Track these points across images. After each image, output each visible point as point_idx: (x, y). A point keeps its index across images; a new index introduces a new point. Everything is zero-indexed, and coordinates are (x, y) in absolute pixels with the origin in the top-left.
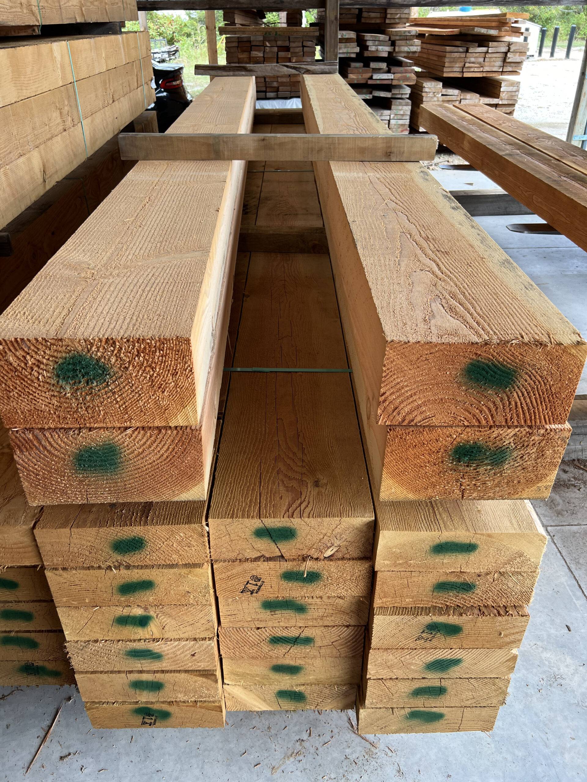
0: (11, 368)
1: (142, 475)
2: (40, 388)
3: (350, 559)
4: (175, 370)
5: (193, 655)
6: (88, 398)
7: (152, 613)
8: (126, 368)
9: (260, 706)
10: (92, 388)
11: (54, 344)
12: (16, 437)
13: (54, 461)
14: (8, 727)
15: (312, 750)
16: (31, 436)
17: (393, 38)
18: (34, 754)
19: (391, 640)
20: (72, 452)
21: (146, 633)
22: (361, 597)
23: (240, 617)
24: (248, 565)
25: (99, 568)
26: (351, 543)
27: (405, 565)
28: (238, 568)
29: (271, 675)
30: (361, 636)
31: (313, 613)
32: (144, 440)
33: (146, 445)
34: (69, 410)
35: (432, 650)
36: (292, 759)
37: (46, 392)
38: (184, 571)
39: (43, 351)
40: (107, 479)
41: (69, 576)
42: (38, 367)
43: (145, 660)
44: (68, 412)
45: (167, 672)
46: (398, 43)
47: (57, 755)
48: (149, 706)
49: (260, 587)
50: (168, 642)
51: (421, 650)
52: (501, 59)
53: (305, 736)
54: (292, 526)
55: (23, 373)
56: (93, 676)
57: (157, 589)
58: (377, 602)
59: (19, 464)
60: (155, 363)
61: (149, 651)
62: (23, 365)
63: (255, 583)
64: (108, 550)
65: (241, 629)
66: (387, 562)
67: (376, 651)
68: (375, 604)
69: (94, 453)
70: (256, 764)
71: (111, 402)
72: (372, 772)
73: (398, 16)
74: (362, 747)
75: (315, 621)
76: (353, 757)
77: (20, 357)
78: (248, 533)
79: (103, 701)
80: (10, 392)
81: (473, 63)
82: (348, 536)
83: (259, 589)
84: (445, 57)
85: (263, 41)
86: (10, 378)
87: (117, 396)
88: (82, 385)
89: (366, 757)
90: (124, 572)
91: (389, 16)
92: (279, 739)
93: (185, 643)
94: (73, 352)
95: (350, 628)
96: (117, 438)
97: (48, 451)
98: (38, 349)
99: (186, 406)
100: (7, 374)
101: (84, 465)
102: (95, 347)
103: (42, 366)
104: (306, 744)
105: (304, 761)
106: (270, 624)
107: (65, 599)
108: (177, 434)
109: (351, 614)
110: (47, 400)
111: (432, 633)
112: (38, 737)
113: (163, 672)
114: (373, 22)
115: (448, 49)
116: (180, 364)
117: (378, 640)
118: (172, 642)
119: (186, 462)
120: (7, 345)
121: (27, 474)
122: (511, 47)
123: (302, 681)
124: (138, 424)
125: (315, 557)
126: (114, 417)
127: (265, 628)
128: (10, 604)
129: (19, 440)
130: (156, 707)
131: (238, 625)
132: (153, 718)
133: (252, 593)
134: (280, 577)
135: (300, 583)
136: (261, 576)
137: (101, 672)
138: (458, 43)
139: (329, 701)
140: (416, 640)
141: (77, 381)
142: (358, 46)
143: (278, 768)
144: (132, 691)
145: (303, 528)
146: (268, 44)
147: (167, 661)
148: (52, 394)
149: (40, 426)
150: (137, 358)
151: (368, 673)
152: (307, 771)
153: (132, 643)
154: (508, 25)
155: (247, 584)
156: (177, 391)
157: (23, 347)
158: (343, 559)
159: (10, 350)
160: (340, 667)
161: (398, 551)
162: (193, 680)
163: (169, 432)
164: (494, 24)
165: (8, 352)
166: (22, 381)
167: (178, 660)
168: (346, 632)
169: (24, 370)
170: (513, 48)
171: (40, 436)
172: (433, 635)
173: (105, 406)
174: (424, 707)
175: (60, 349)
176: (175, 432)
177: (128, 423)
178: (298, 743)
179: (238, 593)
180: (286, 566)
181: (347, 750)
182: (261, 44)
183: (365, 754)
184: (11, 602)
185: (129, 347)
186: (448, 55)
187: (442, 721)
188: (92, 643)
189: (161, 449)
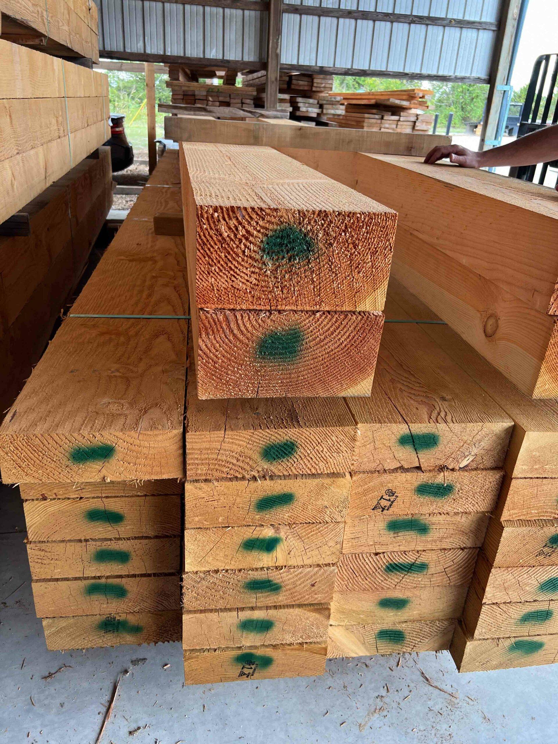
0: (220, 238)
1: (317, 366)
2: (243, 263)
3: (483, 469)
4: (376, 248)
5: (313, 585)
6: (287, 276)
7: (282, 535)
8: (331, 244)
9: (357, 651)
10: (293, 265)
11: (268, 215)
12: (207, 318)
13: (237, 347)
14: (62, 705)
15: (395, 705)
16: (221, 318)
17: (321, 102)
18: (98, 731)
19: (515, 556)
20: (257, 337)
21: (270, 560)
22: (487, 512)
23: (363, 541)
24: (386, 477)
25: (243, 478)
26: (488, 451)
27: (540, 471)
28: (377, 480)
29: (376, 611)
30: (473, 560)
31: (433, 534)
32: (329, 326)
33: (329, 331)
34: (265, 289)
35: (550, 567)
36: (376, 715)
37: (247, 269)
38: (327, 481)
39: (256, 222)
40: (282, 370)
41: (209, 490)
42: (247, 239)
43: (262, 593)
44: (263, 291)
45: (280, 607)
46: (325, 106)
47: (126, 730)
48: (253, 651)
49: (392, 502)
50: (292, 570)
51: (539, 568)
52: (411, 127)
53: (383, 692)
54: (437, 432)
55: (231, 245)
56: (202, 616)
57: (296, 503)
58: (505, 516)
59: (201, 350)
60: (359, 240)
61: (269, 581)
62: (232, 236)
63: (388, 498)
64: (256, 457)
65: (360, 555)
66: (525, 467)
67: (497, 569)
68: (502, 517)
69: (279, 339)
70: (341, 723)
71: (308, 282)
72: (459, 721)
73: (323, 85)
74: (442, 698)
75: (434, 544)
76: (437, 708)
77: (232, 226)
78: (394, 439)
79: (205, 648)
80: (212, 266)
81: (387, 128)
82: (486, 443)
83: (390, 505)
84: (364, 122)
85: (207, 96)
86: (216, 251)
87: (314, 275)
88: (284, 261)
89: (450, 707)
90: (268, 482)
91: (315, 85)
92: (358, 696)
93: (309, 569)
94: (284, 224)
95: (466, 550)
96: (303, 324)
97: (234, 334)
98: (251, 218)
99: (377, 289)
100: (214, 246)
101: (265, 353)
102: (307, 219)
103: (251, 238)
104: (386, 700)
105: (389, 716)
106: (391, 548)
107: (197, 519)
108: (362, 319)
109: (469, 534)
110: (246, 277)
111: (552, 547)
112: (99, 714)
113: (275, 607)
114: (301, 88)
115: (366, 115)
116: (382, 242)
117: (501, 557)
118: (296, 569)
119: (362, 352)
120: (223, 213)
121: (206, 362)
122: (419, 117)
123: (405, 617)
124: (327, 309)
125: (451, 467)
126: (306, 299)
127: (384, 553)
128: (109, 542)
129: (209, 321)
130: (259, 652)
131: (358, 551)
132: (253, 667)
133: (383, 509)
134: (413, 492)
135: (431, 498)
136: (396, 491)
137: (211, 611)
138: (374, 111)
139: (427, 640)
140: (537, 556)
141: (280, 257)
142: (291, 106)
143: (365, 725)
144: (238, 633)
145: (446, 435)
146: (210, 99)
147: (284, 594)
148: (253, 270)
149: (232, 307)
150: (343, 234)
151: (485, 597)
152: (395, 725)
153: (254, 572)
154: (416, 99)
155: (380, 499)
156: (373, 271)
157: (238, 215)
158: (476, 469)
159: (224, 219)
160: (446, 599)
161: (538, 454)
162: (306, 616)
163: (355, 317)
164: (404, 97)
165: (221, 220)
166: (227, 255)
167: (295, 592)
168: (461, 555)
169: (232, 242)
170: (420, 118)
171: (231, 317)
172: (553, 550)
173: (300, 286)
174: (529, 636)
175: (273, 220)
176: (360, 317)
177: (318, 306)
178: (379, 699)
179: (370, 510)
180: (422, 478)
181: (429, 703)
182: (205, 98)
183: (447, 705)
184: (111, 540)
185: (339, 221)
186: (366, 120)
187: (541, 652)
188: (211, 574)
189: (342, 337)
